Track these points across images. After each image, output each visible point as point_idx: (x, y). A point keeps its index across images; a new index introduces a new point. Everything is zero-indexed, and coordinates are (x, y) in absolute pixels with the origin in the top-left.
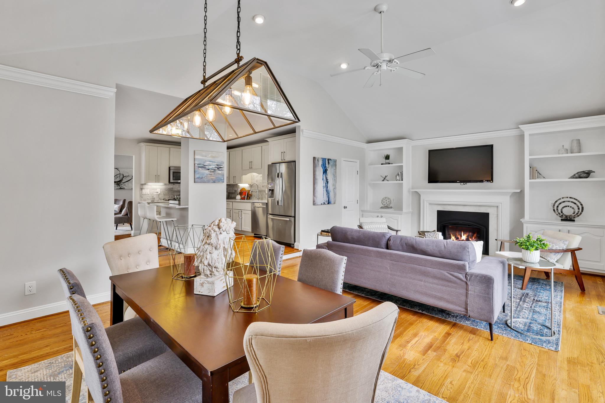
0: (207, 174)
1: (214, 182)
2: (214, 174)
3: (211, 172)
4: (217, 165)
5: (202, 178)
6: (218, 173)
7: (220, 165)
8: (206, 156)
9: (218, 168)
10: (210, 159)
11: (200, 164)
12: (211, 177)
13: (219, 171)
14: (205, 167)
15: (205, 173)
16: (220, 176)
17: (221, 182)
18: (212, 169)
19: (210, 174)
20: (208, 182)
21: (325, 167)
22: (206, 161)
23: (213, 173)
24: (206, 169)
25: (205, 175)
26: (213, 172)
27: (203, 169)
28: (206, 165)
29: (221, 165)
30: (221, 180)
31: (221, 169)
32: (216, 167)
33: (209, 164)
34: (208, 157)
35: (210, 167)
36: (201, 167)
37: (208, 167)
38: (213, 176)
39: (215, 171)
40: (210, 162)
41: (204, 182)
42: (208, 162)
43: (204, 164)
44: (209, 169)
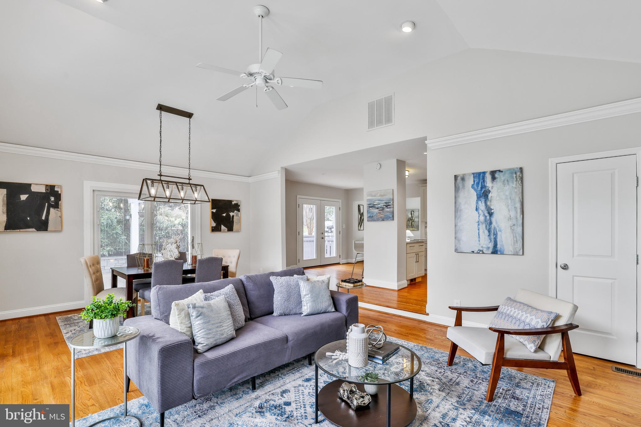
0: (377, 213)
1: (383, 220)
2: (383, 212)
3: (380, 210)
4: (385, 203)
5: (372, 217)
6: (386, 211)
7: (388, 203)
8: (375, 196)
9: (387, 206)
10: (379, 198)
11: (370, 204)
12: (380, 215)
13: (387, 209)
14: (374, 206)
15: (375, 212)
16: (388, 214)
17: (389, 220)
18: (381, 208)
19: (379, 213)
20: (378, 220)
21: (483, 187)
22: (375, 201)
23: (381, 212)
24: (376, 208)
25: (375, 214)
26: (382, 210)
27: (373, 208)
28: (376, 204)
29: (390, 202)
30: (390, 217)
31: (389, 206)
32: (384, 206)
33: (379, 202)
34: (377, 197)
35: (379, 206)
36: (371, 207)
37: (377, 206)
38: (382, 215)
39: (384, 209)
40: (379, 200)
41: (374, 220)
42: (377, 201)
43: (374, 204)
44: (378, 208)
